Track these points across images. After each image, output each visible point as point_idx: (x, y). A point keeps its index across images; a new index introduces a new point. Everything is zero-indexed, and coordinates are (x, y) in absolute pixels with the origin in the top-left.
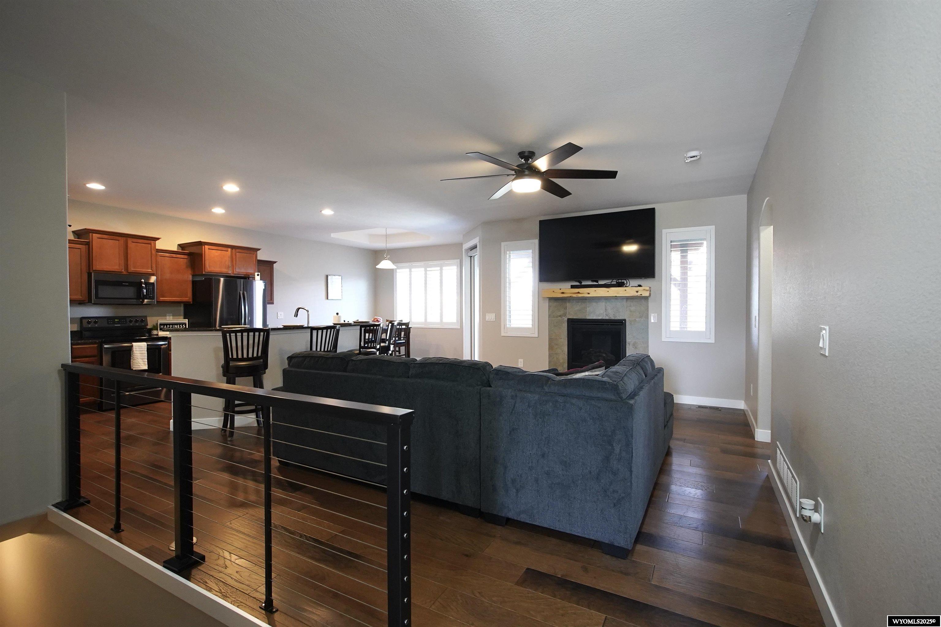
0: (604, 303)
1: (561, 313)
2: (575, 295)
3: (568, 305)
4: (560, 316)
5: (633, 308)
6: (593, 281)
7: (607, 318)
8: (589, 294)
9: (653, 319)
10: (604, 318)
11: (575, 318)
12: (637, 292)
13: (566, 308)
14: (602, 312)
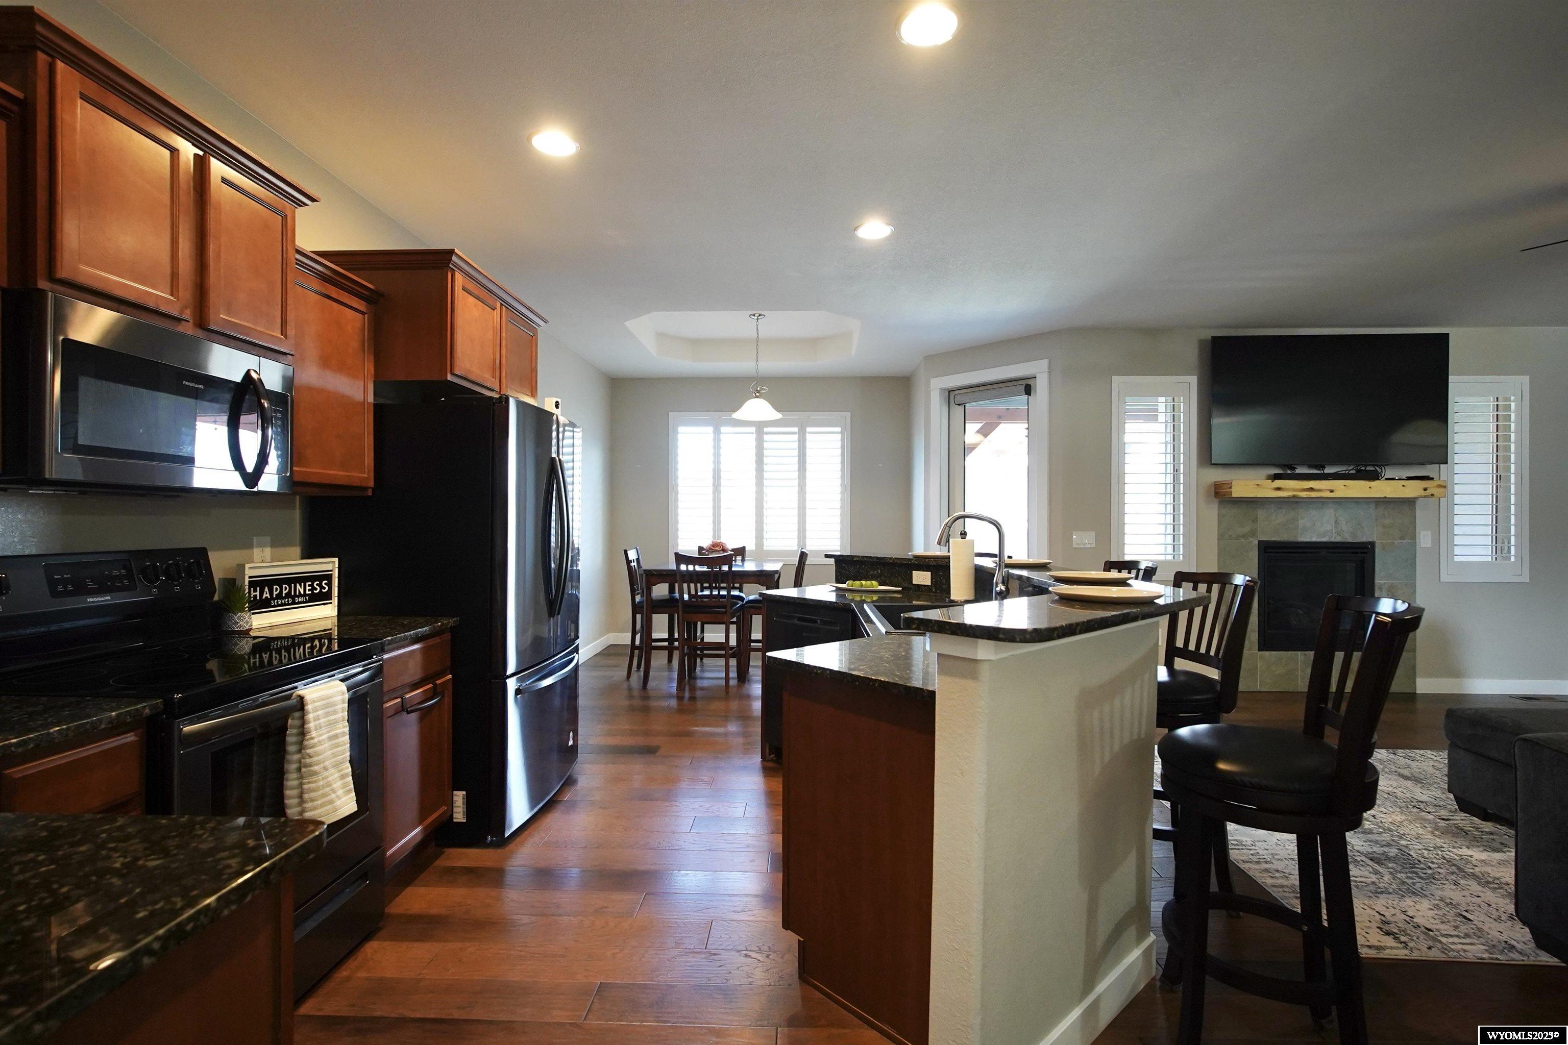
0: (1332, 511)
1: (1247, 529)
2: (1304, 494)
3: (1261, 513)
4: (1243, 536)
5: (1387, 521)
6: (1311, 467)
7: (1338, 539)
8: (1332, 491)
9: (1424, 539)
10: (1333, 540)
11: (1274, 539)
12: (1425, 489)
13: (1255, 520)
14: (1329, 528)
